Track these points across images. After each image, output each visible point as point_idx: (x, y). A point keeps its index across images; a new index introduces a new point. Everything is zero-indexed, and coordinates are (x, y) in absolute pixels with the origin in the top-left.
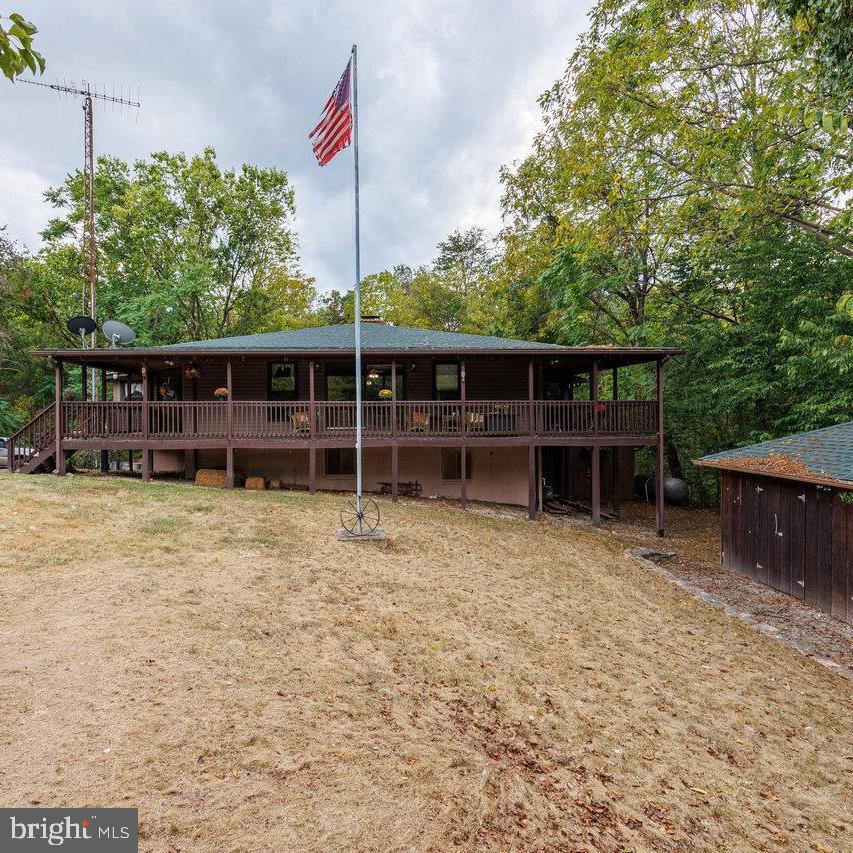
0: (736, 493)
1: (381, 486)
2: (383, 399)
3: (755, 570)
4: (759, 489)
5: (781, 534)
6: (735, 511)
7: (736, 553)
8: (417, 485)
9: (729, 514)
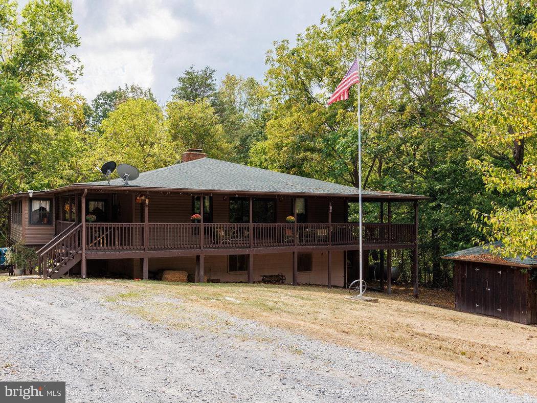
0: (464, 272)
1: (262, 278)
2: (289, 223)
3: (474, 308)
4: (477, 269)
5: (489, 289)
6: (463, 281)
7: (464, 301)
8: (282, 276)
9: (460, 283)
